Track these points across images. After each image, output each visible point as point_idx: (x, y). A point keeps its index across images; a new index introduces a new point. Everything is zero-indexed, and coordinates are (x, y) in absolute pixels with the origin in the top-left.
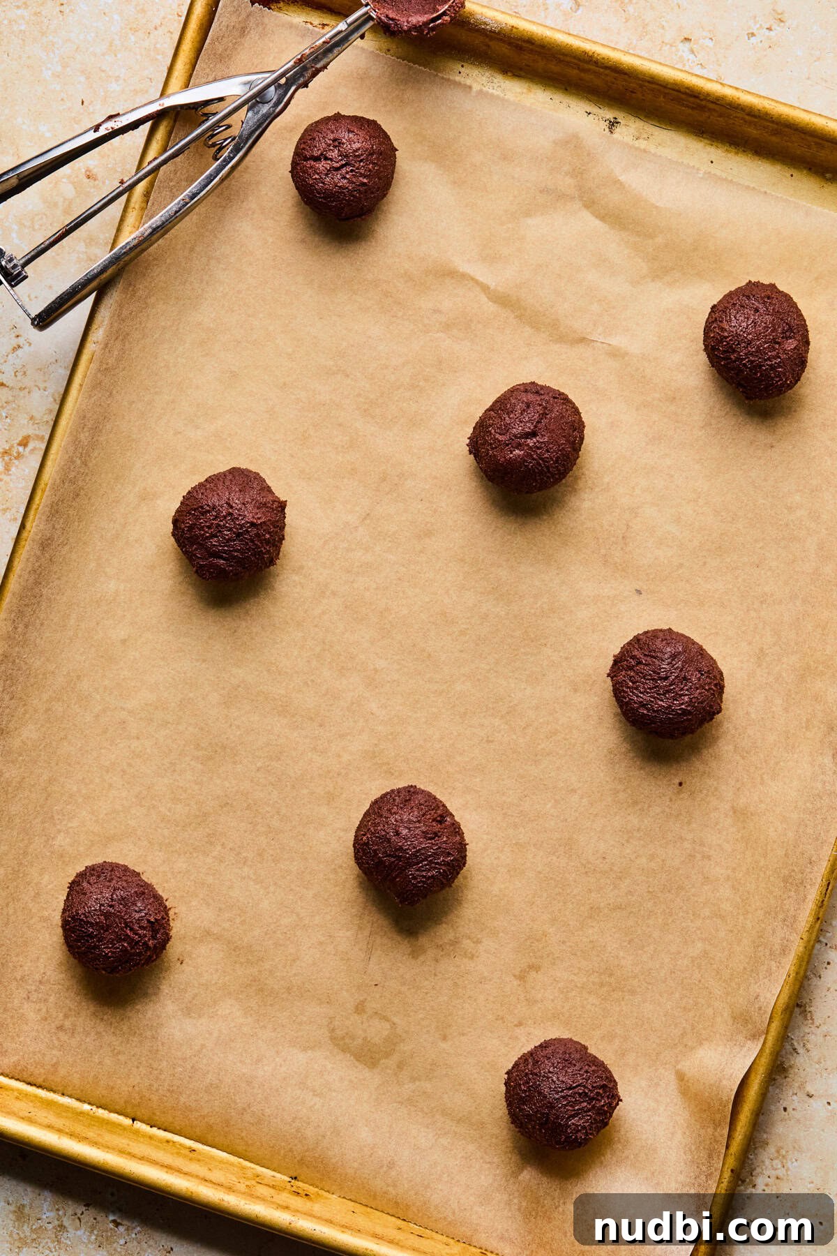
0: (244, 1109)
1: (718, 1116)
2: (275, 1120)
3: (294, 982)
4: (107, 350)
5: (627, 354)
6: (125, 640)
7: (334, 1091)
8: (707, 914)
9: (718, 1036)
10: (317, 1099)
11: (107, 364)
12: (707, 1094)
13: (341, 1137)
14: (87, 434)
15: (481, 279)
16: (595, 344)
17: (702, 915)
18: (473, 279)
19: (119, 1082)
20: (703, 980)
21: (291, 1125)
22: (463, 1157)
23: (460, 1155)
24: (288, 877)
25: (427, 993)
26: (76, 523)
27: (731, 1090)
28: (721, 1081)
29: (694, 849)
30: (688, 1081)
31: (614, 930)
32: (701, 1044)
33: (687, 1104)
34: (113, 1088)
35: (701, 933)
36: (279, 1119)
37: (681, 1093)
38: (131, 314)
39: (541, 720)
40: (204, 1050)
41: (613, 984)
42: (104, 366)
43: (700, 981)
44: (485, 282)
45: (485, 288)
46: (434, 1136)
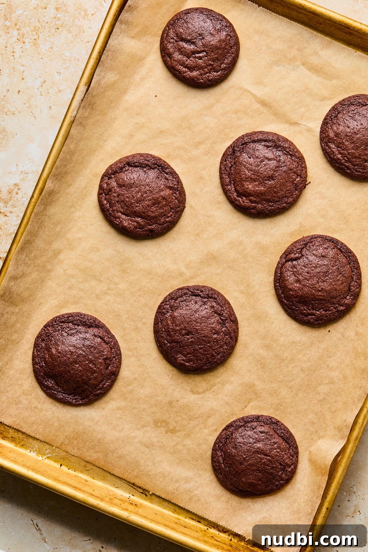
0: (114, 450)
1: (324, 471)
2: (127, 457)
3: (141, 396)
4: (84, 109)
5: (315, 131)
6: (81, 238)
7: (155, 446)
8: (327, 382)
9: (327, 436)
10: (146, 449)
11: (84, 115)
12: (319, 461)
13: (156, 467)
14: (73, 146)
15: (253, 92)
16: (301, 125)
17: (324, 383)
18: (250, 92)
19: (60, 434)
20: (322, 411)
21: (134, 460)
22: (208, 480)
23: (208, 479)
24: (143, 350)
25: (199, 407)
26: (64, 185)
27: (330, 460)
28: (326, 456)
29: (323, 353)
30: (312, 455)
31: (285, 386)
32: (319, 439)
33: (311, 465)
34: (57, 436)
35: (323, 390)
36: (129, 457)
37: (309, 460)
38: (97, 94)
39: (261, 290)
40: (99, 423)
41: (282, 410)
42: (83, 116)
43: (321, 411)
44: (255, 93)
45: (254, 96)
46: (197, 470)
